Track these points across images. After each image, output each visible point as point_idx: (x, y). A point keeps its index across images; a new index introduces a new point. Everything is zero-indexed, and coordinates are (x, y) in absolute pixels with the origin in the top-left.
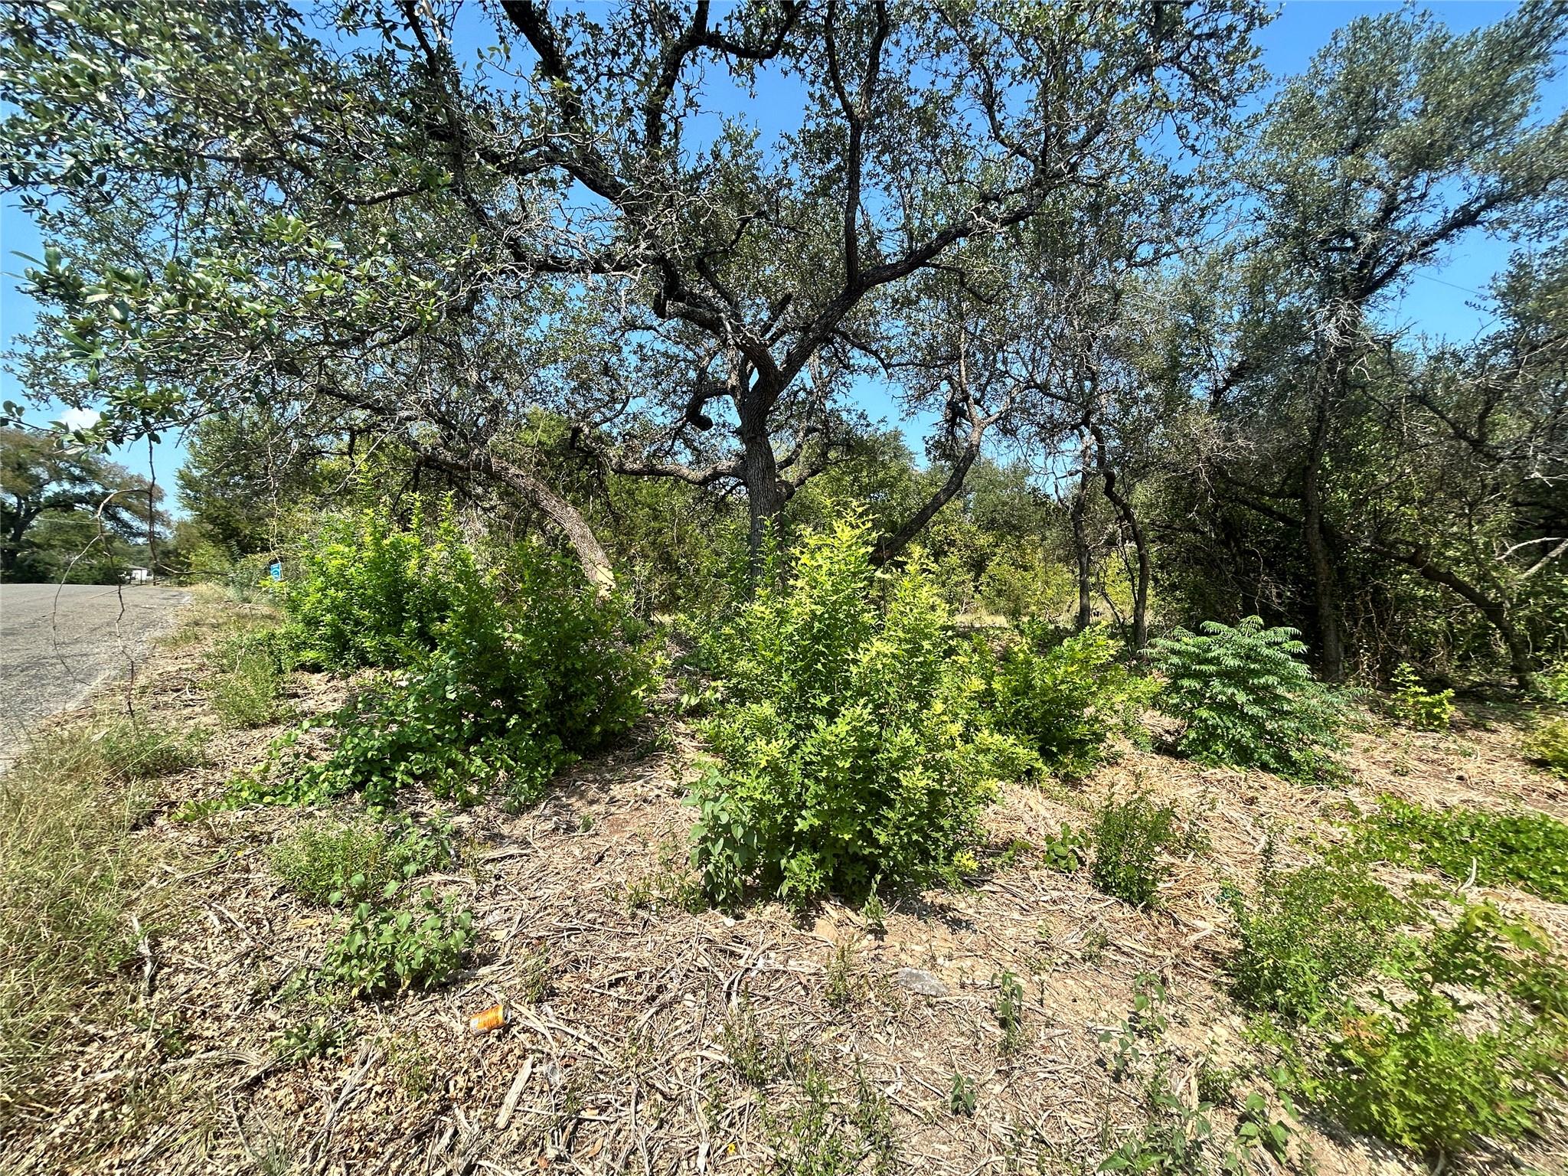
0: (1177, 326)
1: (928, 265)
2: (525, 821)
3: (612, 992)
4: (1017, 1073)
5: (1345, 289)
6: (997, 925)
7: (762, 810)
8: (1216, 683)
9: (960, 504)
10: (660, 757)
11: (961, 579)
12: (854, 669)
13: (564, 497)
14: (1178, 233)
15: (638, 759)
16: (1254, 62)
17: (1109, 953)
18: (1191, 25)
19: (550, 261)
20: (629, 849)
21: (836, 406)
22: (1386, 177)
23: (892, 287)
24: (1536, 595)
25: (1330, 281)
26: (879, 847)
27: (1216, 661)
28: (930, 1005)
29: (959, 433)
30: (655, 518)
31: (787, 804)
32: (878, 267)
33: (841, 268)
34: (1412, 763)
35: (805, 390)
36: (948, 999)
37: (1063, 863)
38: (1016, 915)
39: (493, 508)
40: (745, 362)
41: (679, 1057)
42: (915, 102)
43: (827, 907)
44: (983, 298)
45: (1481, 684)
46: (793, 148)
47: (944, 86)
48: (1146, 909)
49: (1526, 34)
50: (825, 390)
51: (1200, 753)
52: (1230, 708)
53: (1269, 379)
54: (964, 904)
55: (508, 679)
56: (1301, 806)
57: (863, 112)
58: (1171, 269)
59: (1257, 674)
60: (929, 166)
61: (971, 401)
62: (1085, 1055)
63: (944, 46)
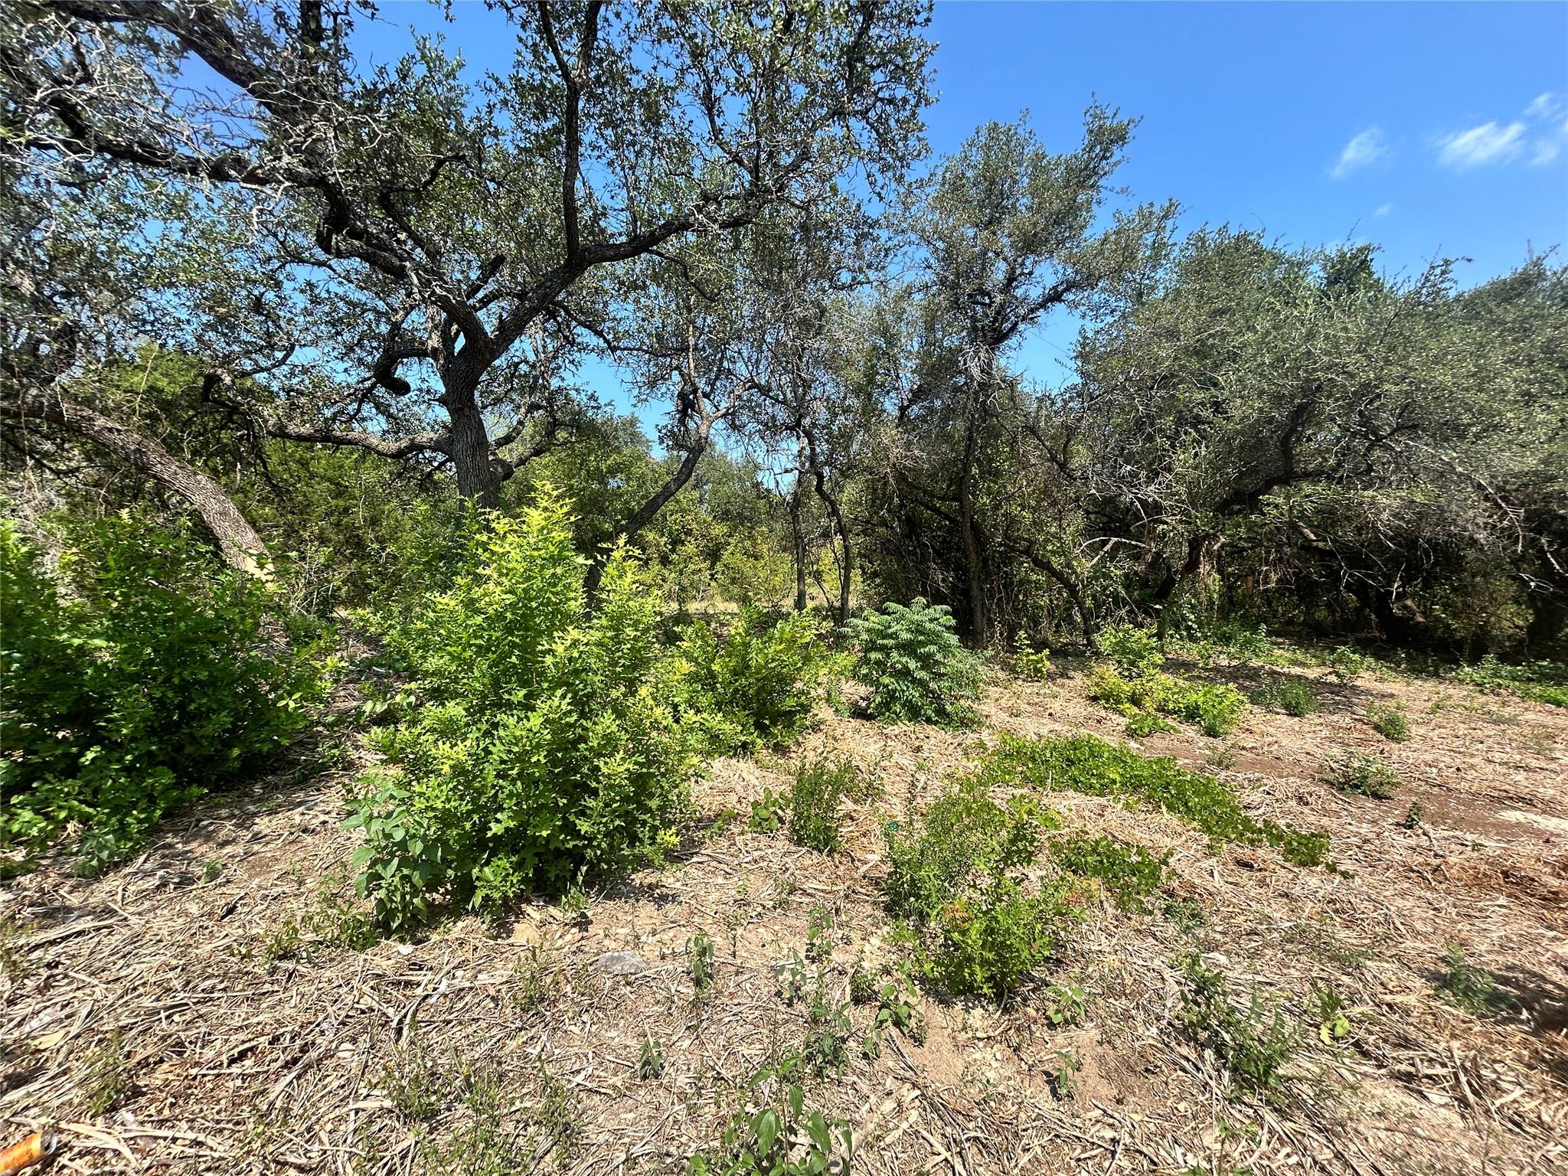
0: (875, 348)
1: (652, 252)
2: (112, 883)
3: (235, 1069)
4: (704, 1024)
5: (985, 335)
6: (702, 893)
7: (447, 819)
8: (894, 654)
9: (696, 494)
10: (331, 777)
11: (697, 567)
12: (549, 660)
13: (191, 462)
14: (869, 266)
15: (300, 782)
16: (921, 135)
17: (796, 898)
18: (876, 87)
19: (136, 147)
20: (275, 891)
21: (564, 385)
22: (1009, 253)
23: (620, 268)
24: (1097, 579)
25: (975, 329)
26: (584, 838)
27: (894, 636)
28: (628, 984)
29: (691, 425)
30: (339, 495)
31: (478, 808)
32: (600, 245)
33: (562, 238)
34: (1024, 707)
35: (527, 362)
36: (646, 973)
37: (764, 824)
38: (720, 880)
39: (72, 472)
40: (448, 323)
41: (326, 1119)
42: (637, 83)
43: (528, 909)
44: (708, 293)
45: (1066, 644)
46: (501, 94)
47: (667, 76)
48: (830, 854)
49: (1086, 168)
50: (548, 364)
51: (883, 714)
52: (904, 674)
53: (938, 403)
54: (670, 879)
55: (83, 698)
56: (951, 747)
57: (580, 76)
58: (867, 297)
59: (923, 644)
60: (653, 151)
61: (699, 394)
62: (766, 990)
63: (665, 35)
